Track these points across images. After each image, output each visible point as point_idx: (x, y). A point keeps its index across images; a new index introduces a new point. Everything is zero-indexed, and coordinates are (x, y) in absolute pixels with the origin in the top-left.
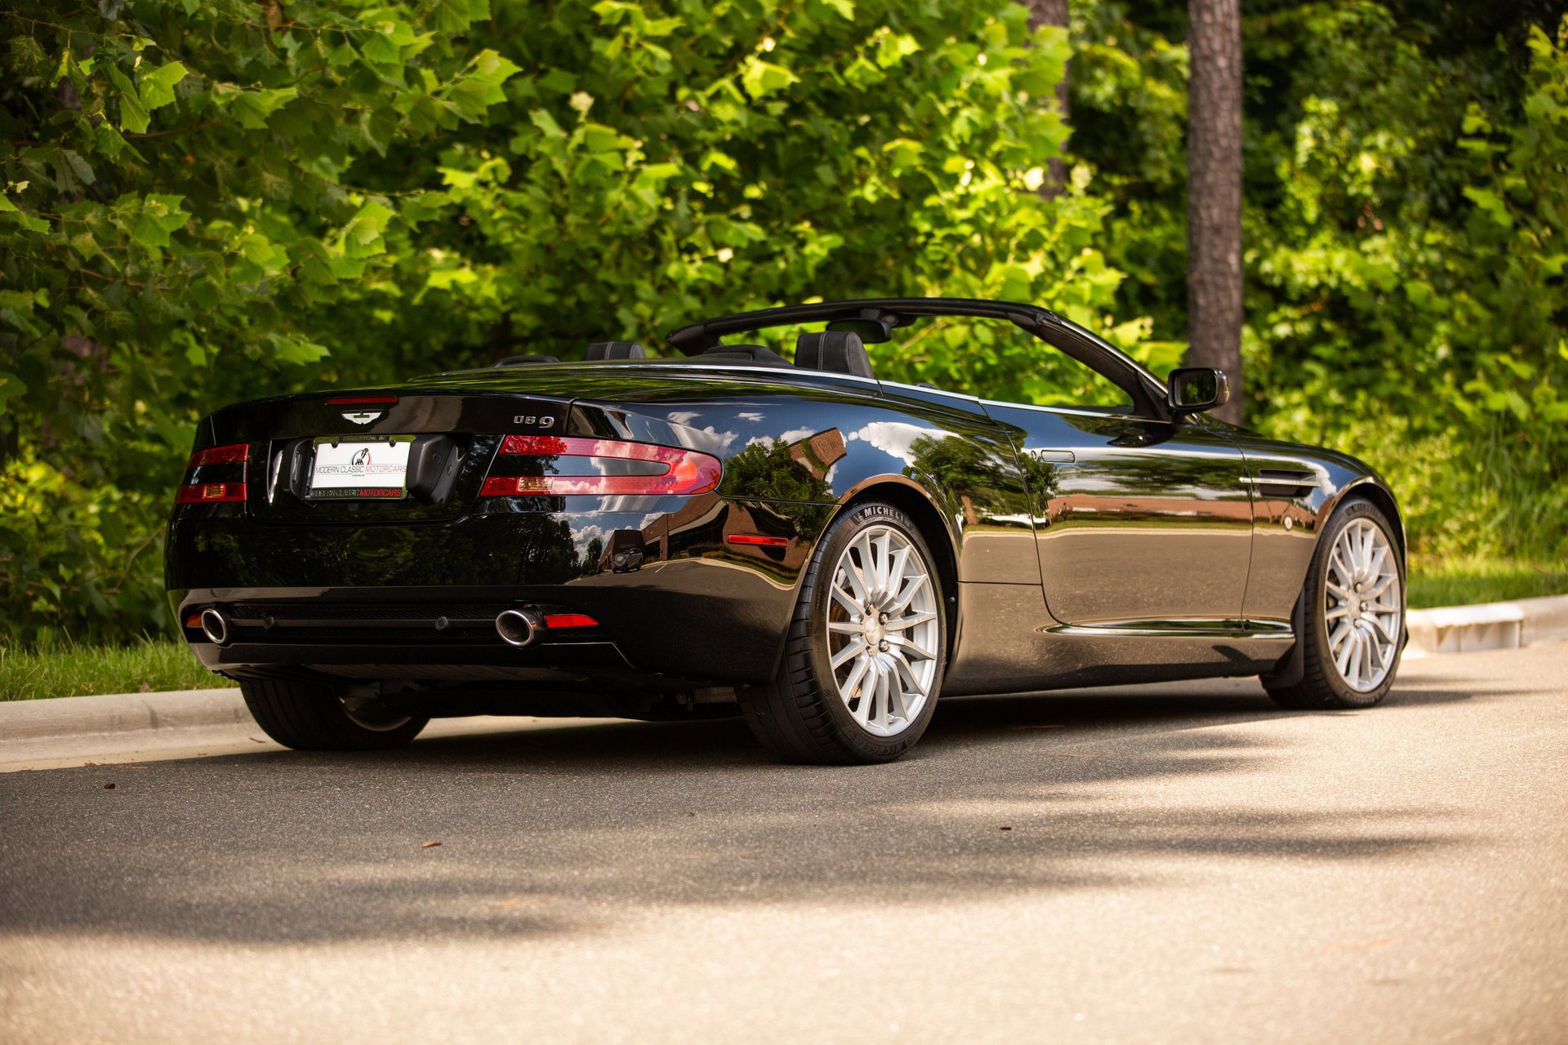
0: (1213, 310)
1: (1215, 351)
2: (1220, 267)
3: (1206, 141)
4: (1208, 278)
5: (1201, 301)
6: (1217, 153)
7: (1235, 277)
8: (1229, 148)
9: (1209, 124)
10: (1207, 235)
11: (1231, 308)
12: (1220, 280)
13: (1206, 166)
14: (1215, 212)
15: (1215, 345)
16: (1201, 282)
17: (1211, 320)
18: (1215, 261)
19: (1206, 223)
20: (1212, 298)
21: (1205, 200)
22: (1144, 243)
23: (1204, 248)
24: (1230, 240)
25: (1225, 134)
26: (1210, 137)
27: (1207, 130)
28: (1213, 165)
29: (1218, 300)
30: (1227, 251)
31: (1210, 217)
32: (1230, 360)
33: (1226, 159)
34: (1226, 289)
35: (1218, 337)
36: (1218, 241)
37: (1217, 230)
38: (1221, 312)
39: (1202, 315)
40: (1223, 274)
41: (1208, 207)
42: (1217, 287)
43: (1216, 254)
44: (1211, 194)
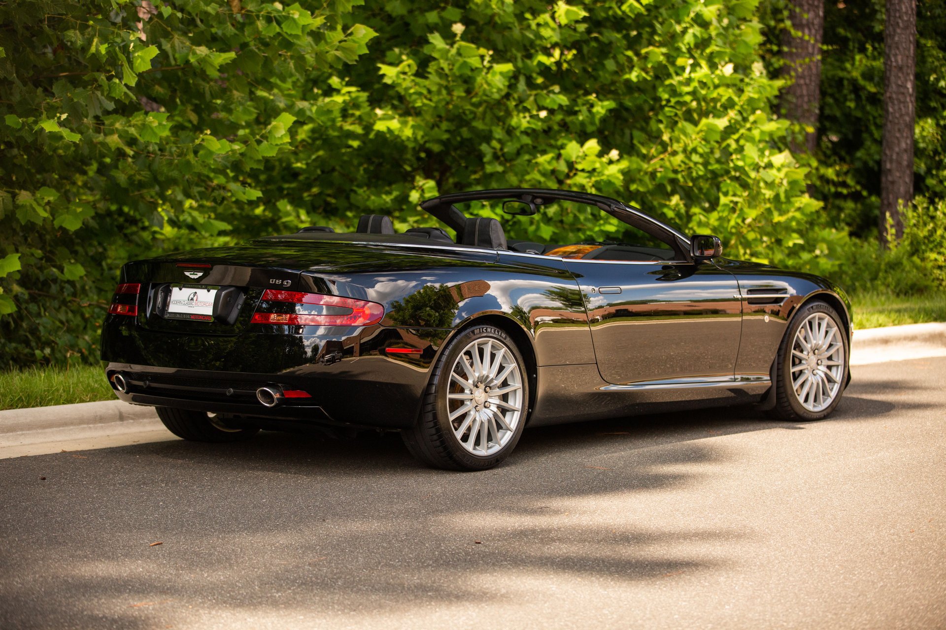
0: (897, 115)
1: (898, 138)
2: (902, 90)
3: (895, 17)
4: (894, 96)
5: (891, 110)
6: (901, 25)
7: (911, 95)
8: (909, 20)
9: (898, 8)
10: (894, 71)
11: (907, 114)
12: (901, 97)
13: (895, 31)
14: (899, 58)
15: (898, 135)
16: (890, 98)
17: (896, 121)
18: (899, 86)
19: (894, 64)
20: (896, 107)
21: (893, 52)
22: (872, 68)
23: (893, 79)
24: (908, 74)
25: (906, 13)
26: (897, 15)
27: (896, 10)
28: (899, 31)
29: (900, 109)
30: (906, 81)
31: (896, 61)
32: (907, 144)
33: (906, 28)
34: (905, 102)
35: (899, 130)
36: (900, 75)
37: (900, 69)
38: (901, 115)
39: (890, 118)
40: (903, 94)
41: (895, 55)
42: (900, 102)
43: (900, 83)
44: (898, 48)
